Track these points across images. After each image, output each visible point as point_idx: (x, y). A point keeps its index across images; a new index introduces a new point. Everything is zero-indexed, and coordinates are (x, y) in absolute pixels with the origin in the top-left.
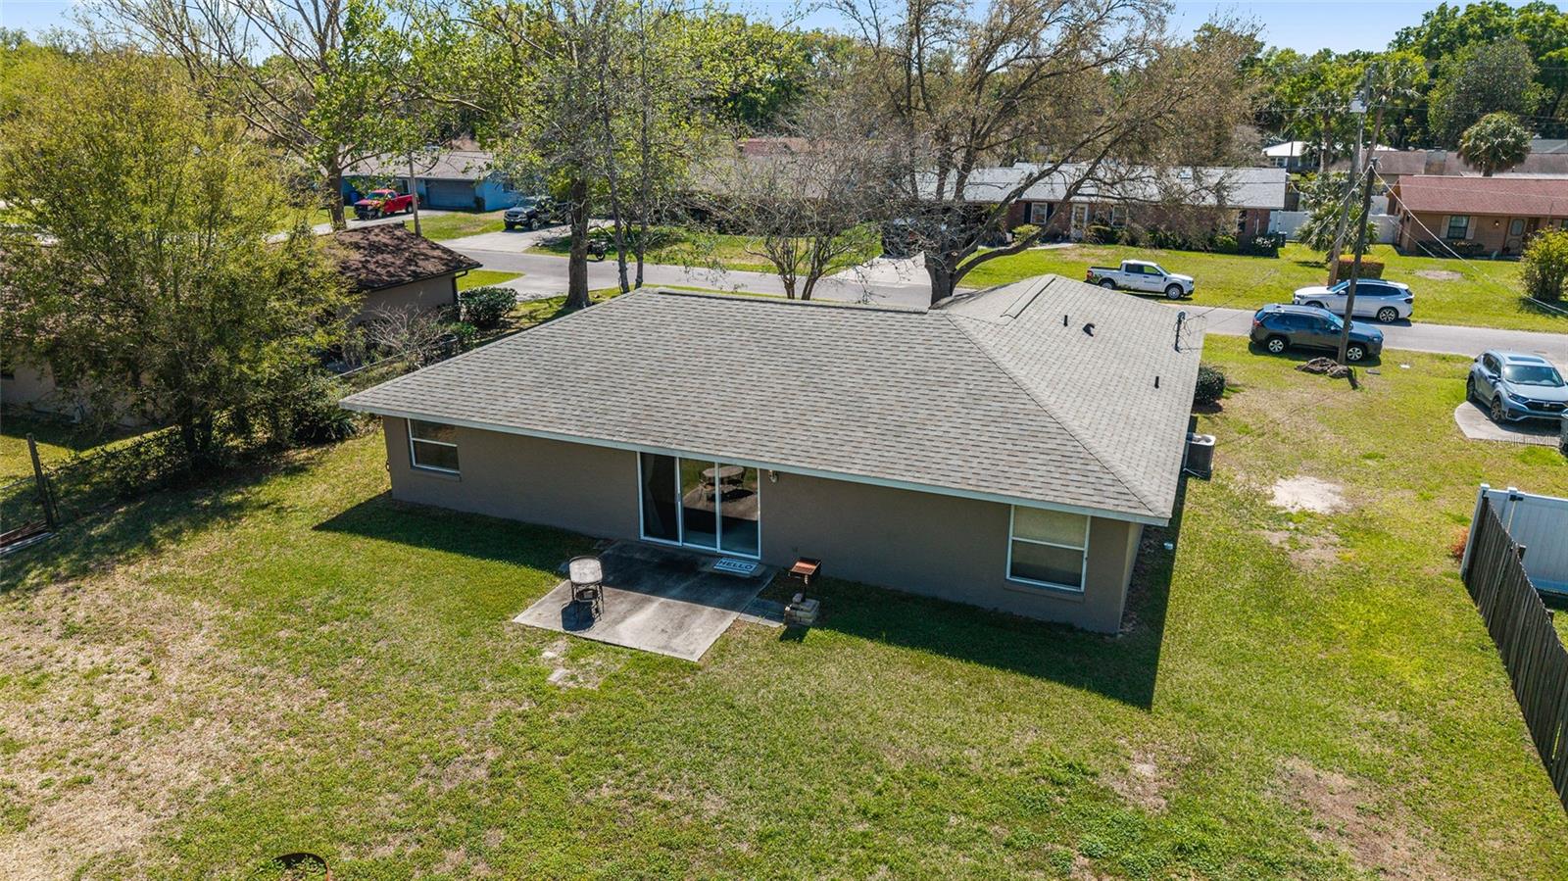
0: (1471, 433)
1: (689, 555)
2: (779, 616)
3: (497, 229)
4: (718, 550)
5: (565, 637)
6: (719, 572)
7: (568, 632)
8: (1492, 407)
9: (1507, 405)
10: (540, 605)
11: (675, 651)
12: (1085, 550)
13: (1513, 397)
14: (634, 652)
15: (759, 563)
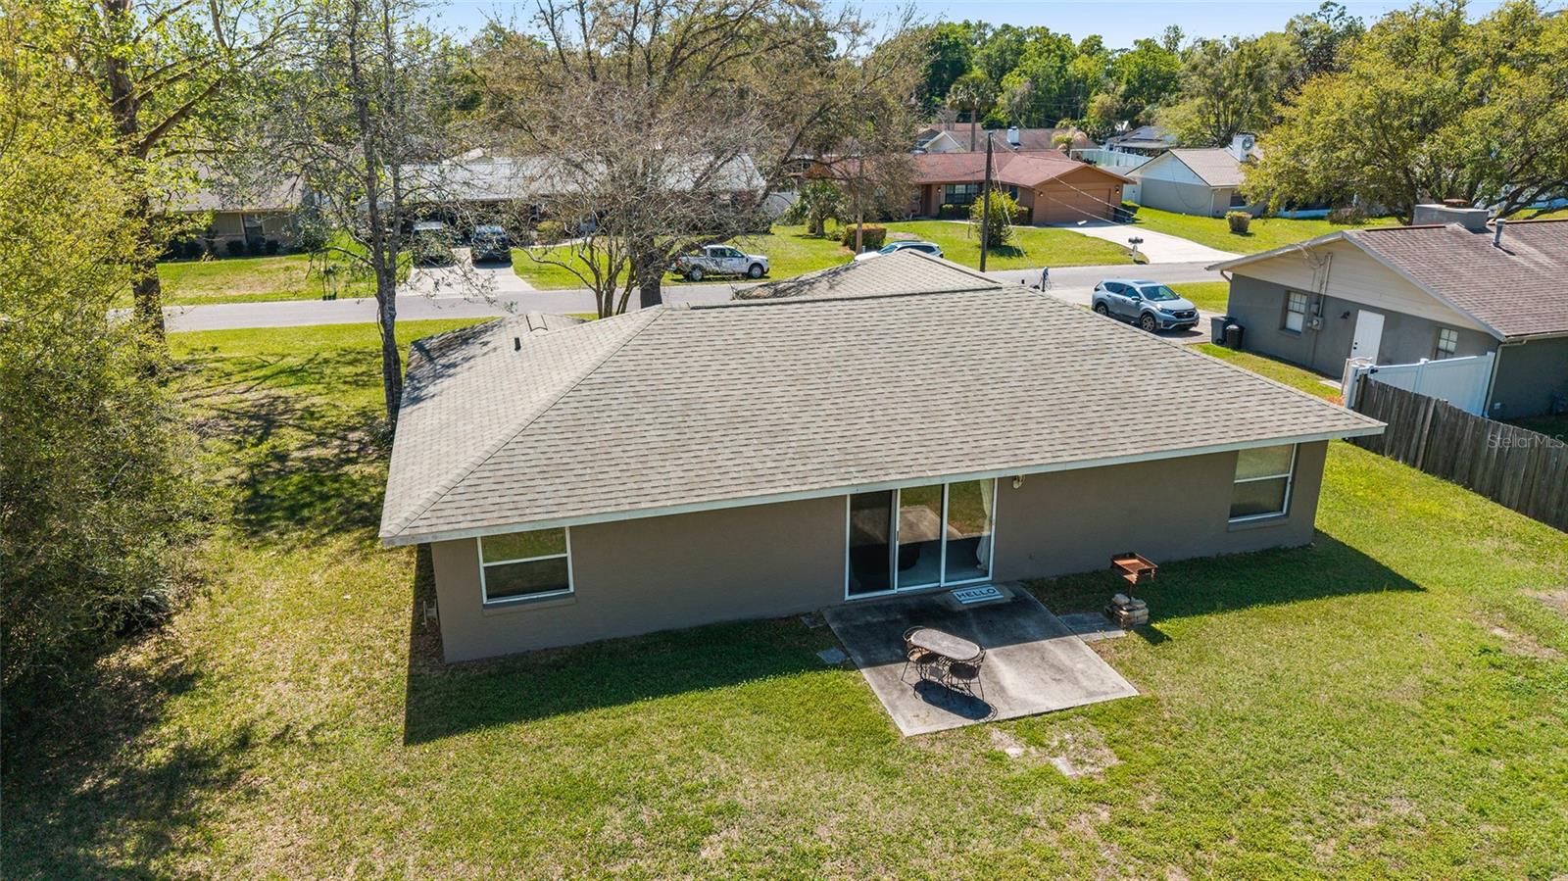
1: (916, 600)
2: (1110, 624)
4: (943, 584)
5: (988, 727)
6: (976, 606)
7: (982, 721)
8: (1143, 320)
9: (1160, 318)
10: (894, 708)
11: (1106, 693)
12: (1290, 475)
13: (1163, 311)
14: (1080, 711)
15: (992, 583)
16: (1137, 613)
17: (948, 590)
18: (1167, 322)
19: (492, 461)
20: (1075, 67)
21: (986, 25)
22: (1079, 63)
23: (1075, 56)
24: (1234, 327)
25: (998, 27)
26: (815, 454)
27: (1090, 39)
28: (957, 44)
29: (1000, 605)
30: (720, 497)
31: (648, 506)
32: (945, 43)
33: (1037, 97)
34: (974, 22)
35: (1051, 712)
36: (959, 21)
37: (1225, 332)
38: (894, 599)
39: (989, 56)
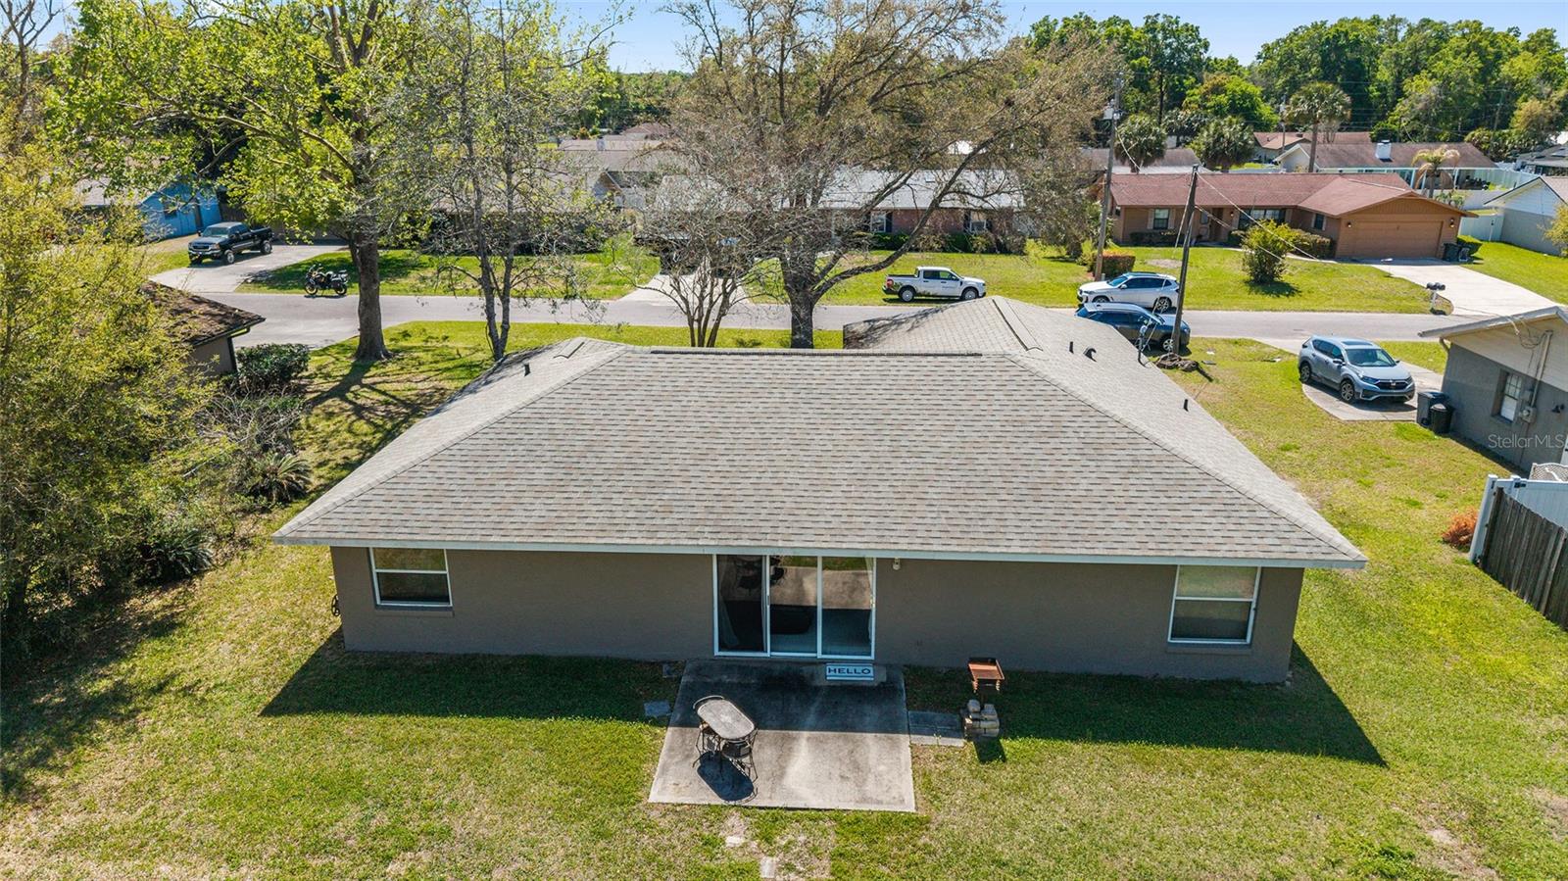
0: (1343, 417)
1: (785, 667)
2: (957, 730)
3: (180, 265)
4: (820, 655)
5: (733, 810)
6: (838, 684)
7: (732, 803)
8: (1342, 389)
9: (1359, 386)
10: (665, 770)
11: (880, 802)
12: (1254, 600)
13: (1365, 379)
14: (834, 814)
15: (874, 663)
16: (984, 724)
17: (824, 662)
18: (1368, 392)
19: (394, 480)
20: (1512, 66)
21: (1400, 20)
22: (1518, 62)
23: (1516, 53)
24: (1440, 407)
25: (1415, 22)
26: (681, 509)
27: (1539, 34)
28: (1357, 42)
29: (863, 687)
30: (567, 540)
31: (496, 541)
32: (1342, 42)
33: (1446, 104)
34: (1385, 17)
35: (808, 809)
36: (1366, 16)
37: (1430, 412)
38: (761, 662)
39: (1397, 55)
